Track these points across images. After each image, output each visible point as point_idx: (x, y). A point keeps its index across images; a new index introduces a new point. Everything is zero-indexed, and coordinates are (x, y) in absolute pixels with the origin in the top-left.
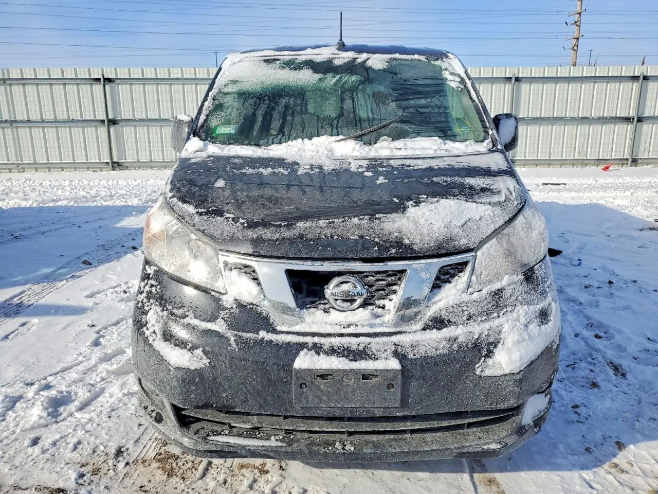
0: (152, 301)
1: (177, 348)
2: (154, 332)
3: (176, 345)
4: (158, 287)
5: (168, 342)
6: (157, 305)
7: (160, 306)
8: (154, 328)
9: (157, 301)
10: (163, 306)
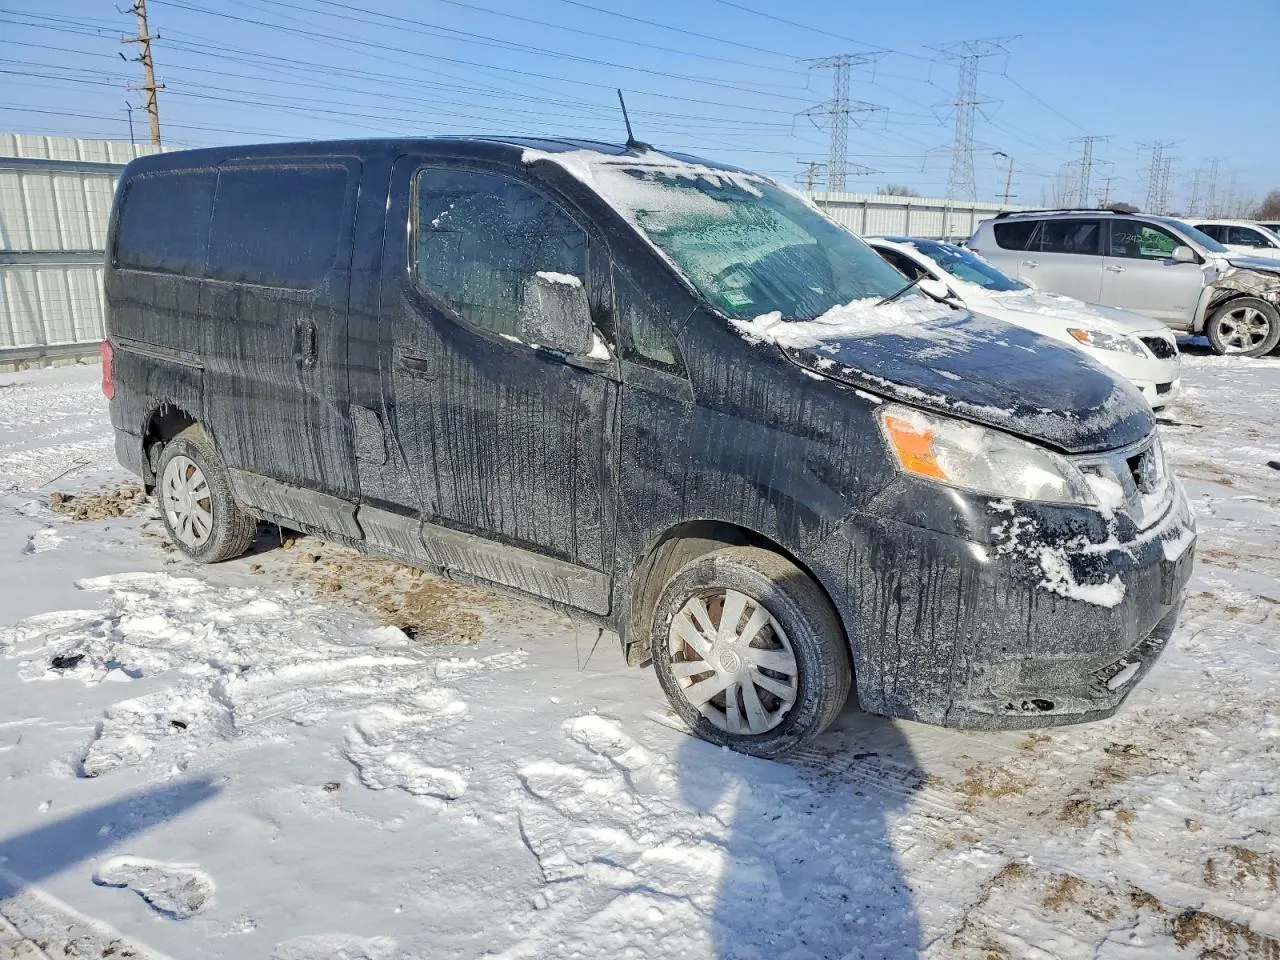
0: (1033, 543)
1: (1095, 585)
2: (1062, 580)
3: (1093, 584)
4: (1035, 522)
5: (1084, 584)
6: (1044, 546)
7: (1049, 546)
8: (1060, 576)
9: (1041, 542)
10: (1052, 544)
